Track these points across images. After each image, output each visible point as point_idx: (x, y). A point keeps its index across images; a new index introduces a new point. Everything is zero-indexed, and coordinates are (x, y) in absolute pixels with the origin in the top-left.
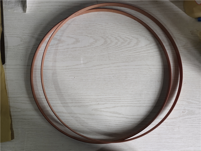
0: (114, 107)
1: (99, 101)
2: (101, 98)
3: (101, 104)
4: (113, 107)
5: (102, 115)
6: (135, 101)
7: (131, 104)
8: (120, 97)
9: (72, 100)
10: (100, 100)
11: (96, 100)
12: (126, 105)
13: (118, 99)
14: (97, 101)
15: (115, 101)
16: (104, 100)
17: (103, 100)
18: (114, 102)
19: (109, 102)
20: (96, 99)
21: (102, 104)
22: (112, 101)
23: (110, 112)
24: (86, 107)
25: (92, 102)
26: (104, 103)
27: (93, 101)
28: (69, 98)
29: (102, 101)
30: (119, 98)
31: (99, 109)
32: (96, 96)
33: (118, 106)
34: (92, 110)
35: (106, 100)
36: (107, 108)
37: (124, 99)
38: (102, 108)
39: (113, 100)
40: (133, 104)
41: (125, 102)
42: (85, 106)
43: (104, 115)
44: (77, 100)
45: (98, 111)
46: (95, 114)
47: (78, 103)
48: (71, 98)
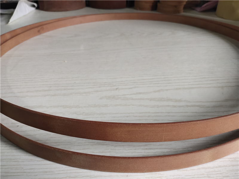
0: (159, 91)
1: (118, 86)
2: (122, 81)
3: (123, 89)
4: (155, 92)
5: (129, 106)
6: (206, 81)
7: (199, 84)
8: (168, 78)
9: (51, 87)
10: (121, 84)
11: (110, 84)
12: (186, 87)
13: (165, 81)
14: (114, 85)
15: (157, 82)
16: (131, 83)
17: (128, 83)
18: (156, 84)
19: (143, 84)
21: (126, 89)
23: (151, 100)
25: (100, 87)
26: (132, 86)
27: (103, 86)
28: (43, 85)
29: (126, 85)
30: (166, 79)
31: (119, 97)
32: (110, 78)
33: (167, 90)
34: (101, 99)
35: (135, 83)
37: (178, 80)
38: (128, 95)
39: (151, 82)
41: (183, 82)
42: (83, 93)
43: (133, 105)
44: (63, 87)
45: (117, 99)
46: (108, 105)
47: (65, 89)
48: (48, 85)
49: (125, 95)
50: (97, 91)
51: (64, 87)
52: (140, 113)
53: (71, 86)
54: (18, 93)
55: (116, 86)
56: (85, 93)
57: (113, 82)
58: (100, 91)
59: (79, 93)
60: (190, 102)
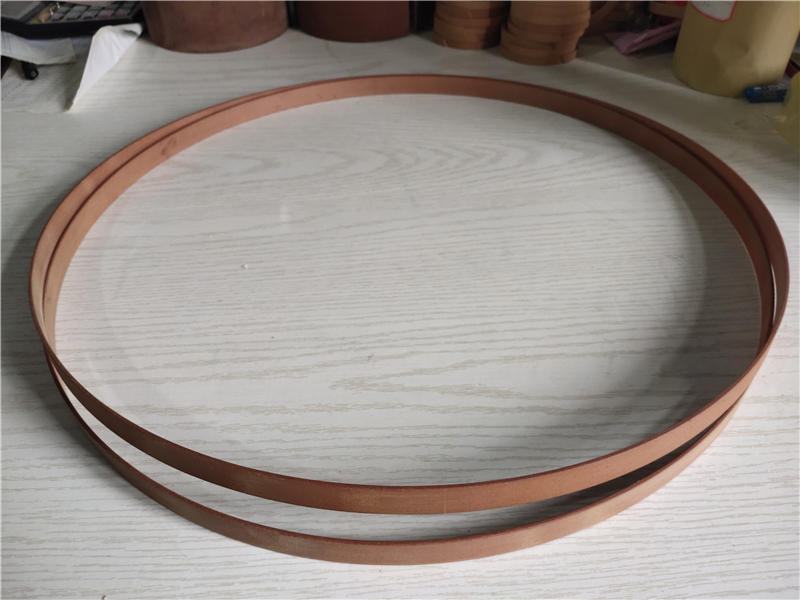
0: (463, 365)
1: (374, 347)
2: (382, 334)
3: (383, 358)
4: (455, 367)
5: (393, 407)
6: (579, 334)
8: (490, 323)
9: (217, 351)
10: (380, 341)
11: (354, 343)
12: (528, 353)
13: (482, 333)
14: (363, 345)
15: (463, 338)
16: (403, 339)
17: (395, 340)
18: (461, 343)
19: (431, 344)
20: (353, 340)
21: (390, 357)
22: (448, 340)
23: (443, 390)
24: (295, 374)
25: (330, 352)
26: (404, 350)
27: (338, 348)
28: (199, 345)
29: (392, 346)
30: (487, 328)
31: (375, 382)
32: (356, 325)
33: (483, 362)
34: (333, 387)
35: (413, 338)
36: (421, 372)
37: (514, 331)
38: (393, 375)
39: (450, 336)
40: (565, 345)
41: (523, 339)
42: (293, 371)
43: (404, 406)
44: (245, 351)
45: (368, 389)
46: (349, 406)
47: (250, 360)
48: (209, 344)
49: (387, 376)
50: (325, 365)
51: (250, 350)
52: (417, 428)
53: (265, 350)
54: (145, 368)
55: (366, 348)
56: (297, 370)
57: (361, 337)
58: (331, 365)
59: (283, 371)
60: (528, 398)
